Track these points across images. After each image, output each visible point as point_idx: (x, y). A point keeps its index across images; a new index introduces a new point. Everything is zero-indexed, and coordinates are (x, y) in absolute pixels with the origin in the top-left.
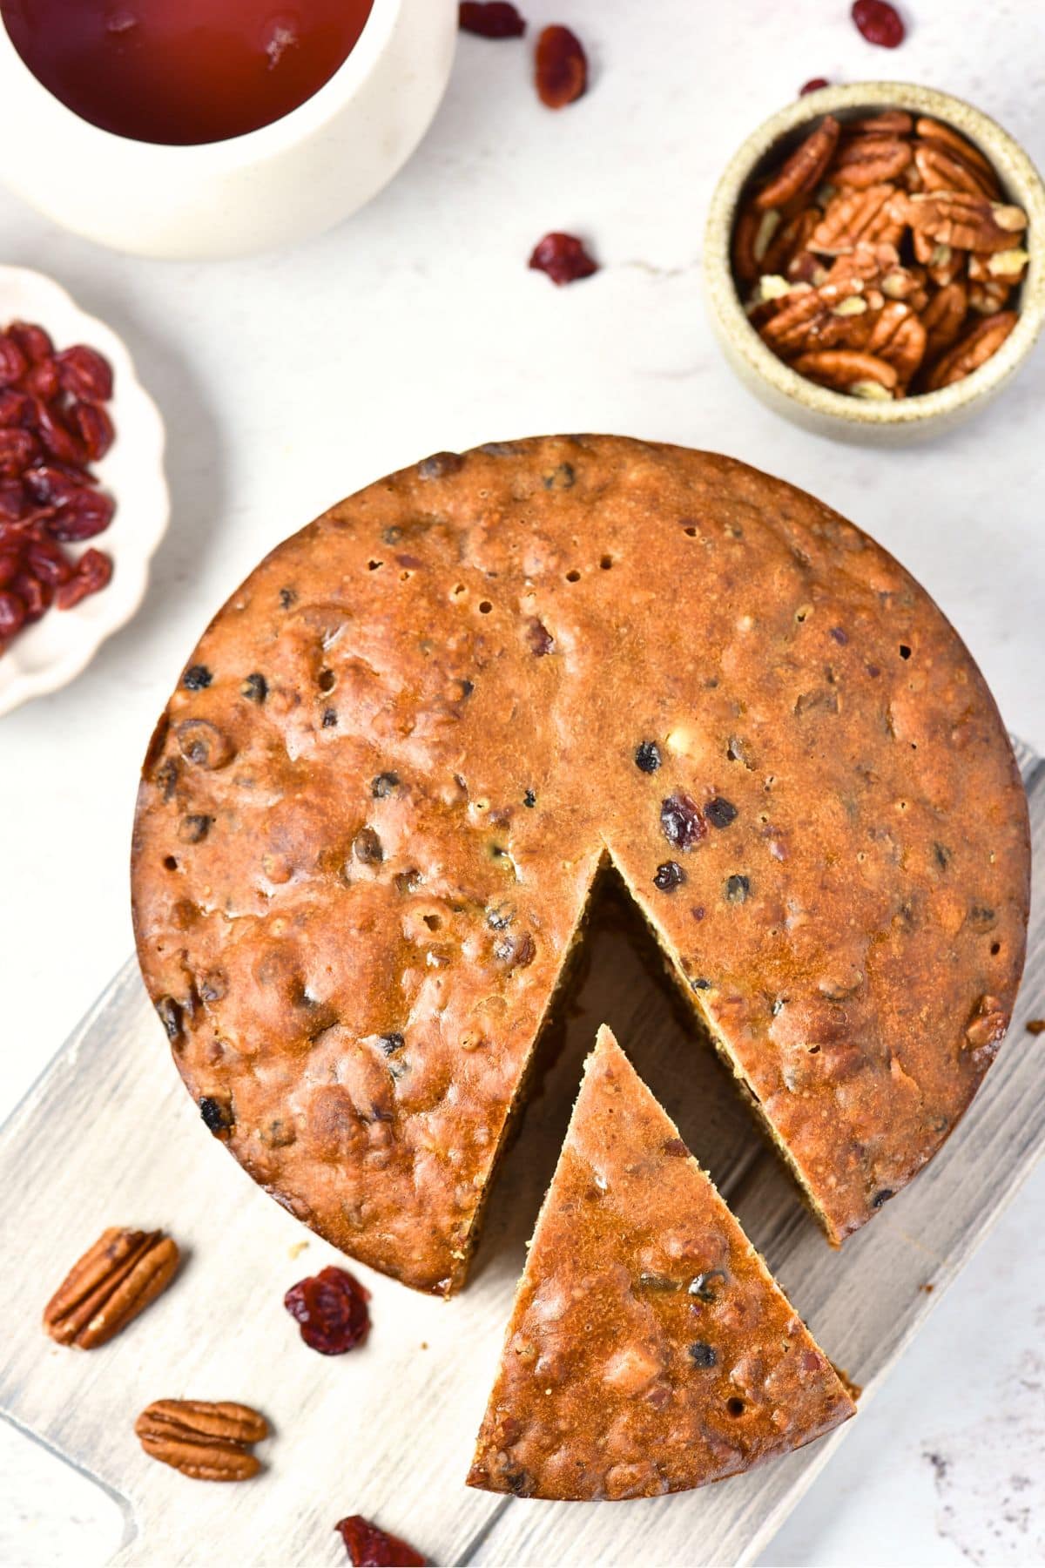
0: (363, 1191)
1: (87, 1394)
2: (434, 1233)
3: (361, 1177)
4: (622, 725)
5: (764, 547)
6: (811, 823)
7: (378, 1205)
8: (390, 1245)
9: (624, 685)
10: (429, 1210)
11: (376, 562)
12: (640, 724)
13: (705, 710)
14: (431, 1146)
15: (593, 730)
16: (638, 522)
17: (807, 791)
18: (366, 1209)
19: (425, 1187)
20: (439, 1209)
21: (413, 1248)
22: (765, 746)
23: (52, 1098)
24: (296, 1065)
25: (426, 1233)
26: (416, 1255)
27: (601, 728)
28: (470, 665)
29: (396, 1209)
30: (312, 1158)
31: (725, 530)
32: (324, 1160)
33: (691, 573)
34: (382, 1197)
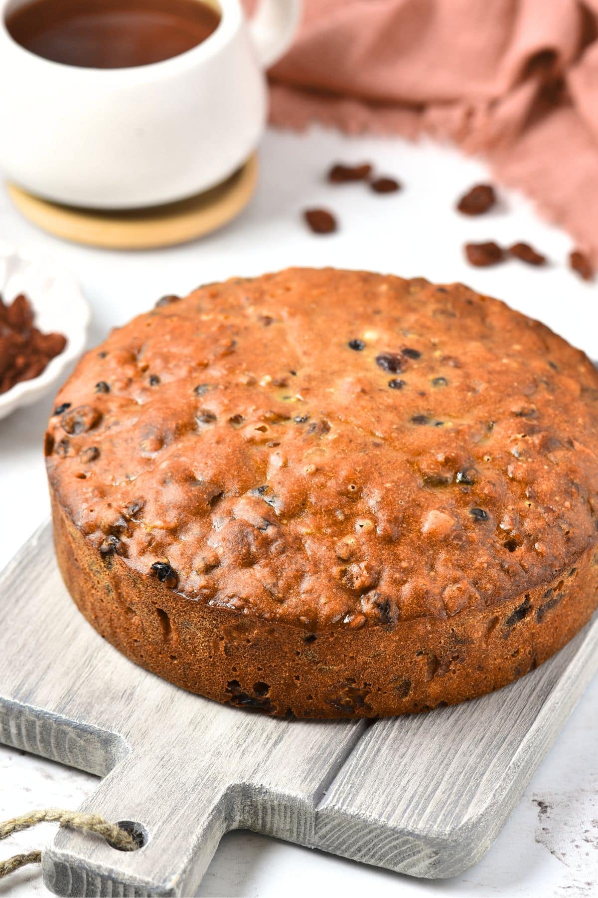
0: (275, 572)
1: (79, 689)
2: (330, 581)
3: (271, 563)
7: (288, 577)
8: (304, 603)
10: (322, 567)
14: (309, 531)
18: (281, 583)
19: (315, 554)
20: (328, 564)
21: (319, 596)
23: (25, 562)
24: (204, 523)
25: (325, 582)
26: (323, 600)
29: (299, 576)
30: (234, 568)
32: (242, 566)
34: (289, 571)
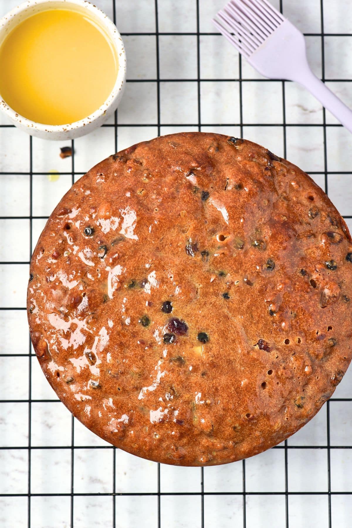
4: (219, 340)
5: (224, 431)
6: (140, 359)
9: (228, 353)
11: (330, 330)
12: (214, 345)
13: (199, 365)
15: (226, 331)
16: (266, 406)
17: (150, 367)
22: (173, 369)
27: (224, 334)
28: (277, 321)
31: (239, 425)
33: (238, 403)
